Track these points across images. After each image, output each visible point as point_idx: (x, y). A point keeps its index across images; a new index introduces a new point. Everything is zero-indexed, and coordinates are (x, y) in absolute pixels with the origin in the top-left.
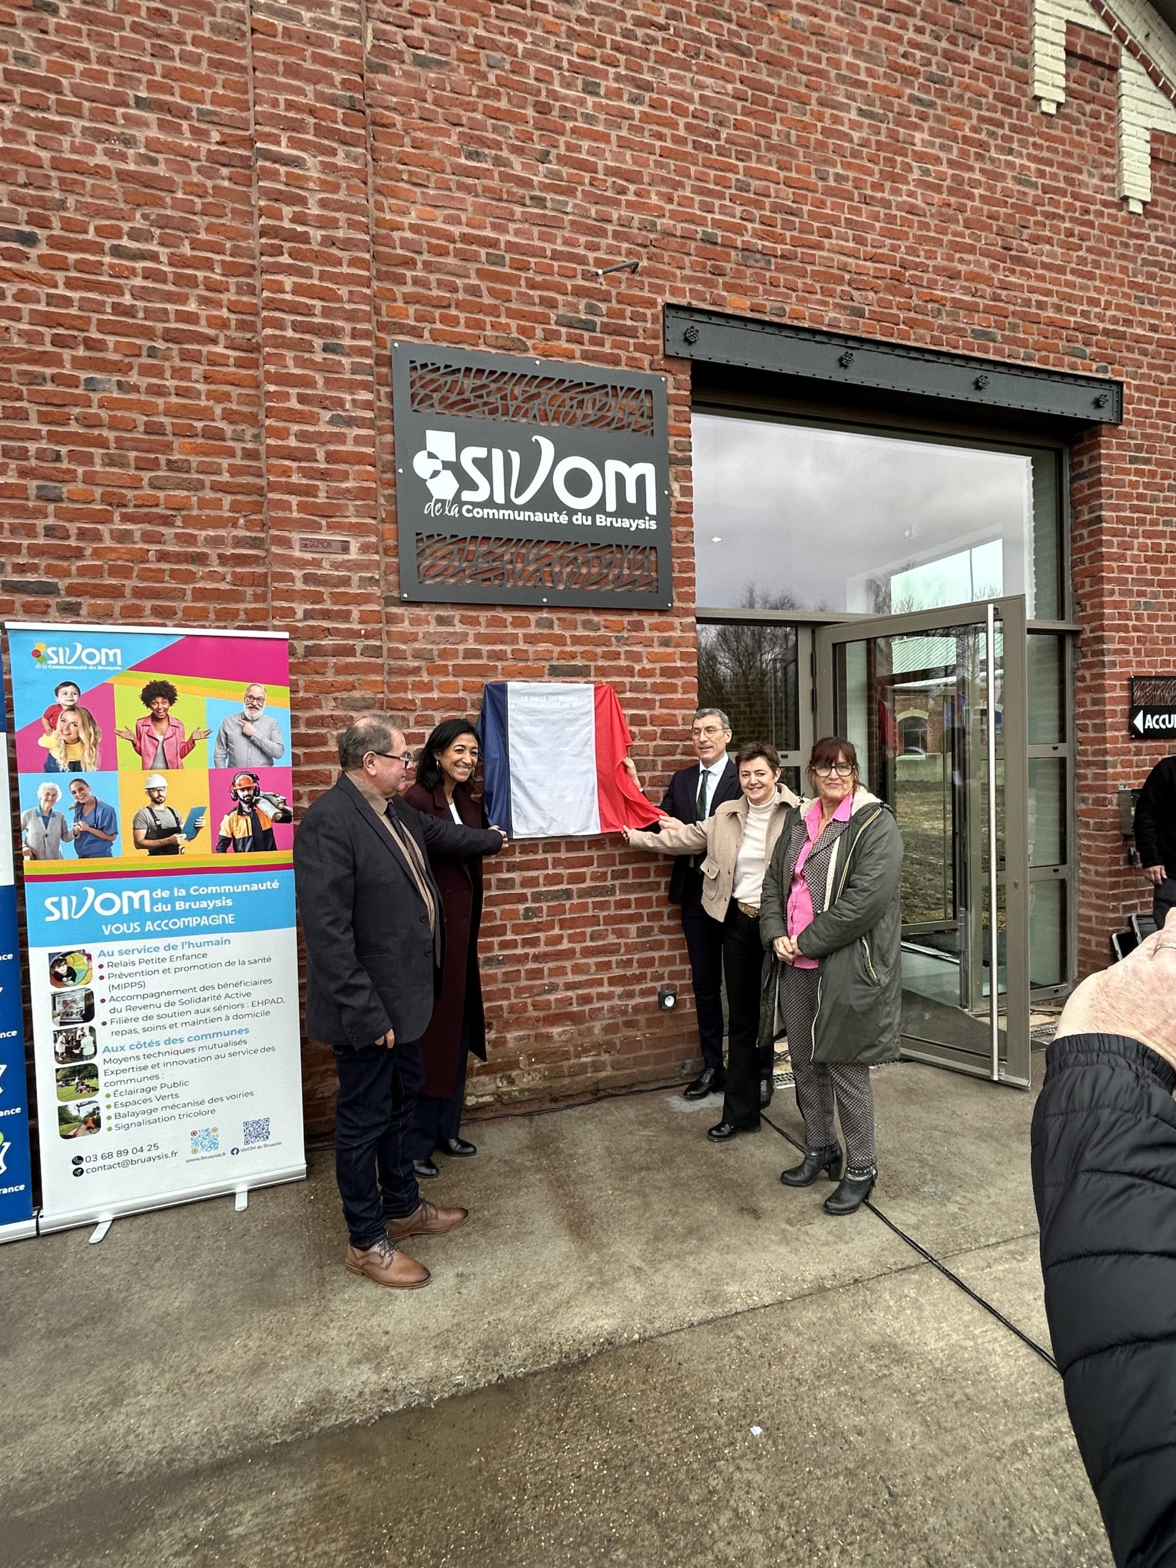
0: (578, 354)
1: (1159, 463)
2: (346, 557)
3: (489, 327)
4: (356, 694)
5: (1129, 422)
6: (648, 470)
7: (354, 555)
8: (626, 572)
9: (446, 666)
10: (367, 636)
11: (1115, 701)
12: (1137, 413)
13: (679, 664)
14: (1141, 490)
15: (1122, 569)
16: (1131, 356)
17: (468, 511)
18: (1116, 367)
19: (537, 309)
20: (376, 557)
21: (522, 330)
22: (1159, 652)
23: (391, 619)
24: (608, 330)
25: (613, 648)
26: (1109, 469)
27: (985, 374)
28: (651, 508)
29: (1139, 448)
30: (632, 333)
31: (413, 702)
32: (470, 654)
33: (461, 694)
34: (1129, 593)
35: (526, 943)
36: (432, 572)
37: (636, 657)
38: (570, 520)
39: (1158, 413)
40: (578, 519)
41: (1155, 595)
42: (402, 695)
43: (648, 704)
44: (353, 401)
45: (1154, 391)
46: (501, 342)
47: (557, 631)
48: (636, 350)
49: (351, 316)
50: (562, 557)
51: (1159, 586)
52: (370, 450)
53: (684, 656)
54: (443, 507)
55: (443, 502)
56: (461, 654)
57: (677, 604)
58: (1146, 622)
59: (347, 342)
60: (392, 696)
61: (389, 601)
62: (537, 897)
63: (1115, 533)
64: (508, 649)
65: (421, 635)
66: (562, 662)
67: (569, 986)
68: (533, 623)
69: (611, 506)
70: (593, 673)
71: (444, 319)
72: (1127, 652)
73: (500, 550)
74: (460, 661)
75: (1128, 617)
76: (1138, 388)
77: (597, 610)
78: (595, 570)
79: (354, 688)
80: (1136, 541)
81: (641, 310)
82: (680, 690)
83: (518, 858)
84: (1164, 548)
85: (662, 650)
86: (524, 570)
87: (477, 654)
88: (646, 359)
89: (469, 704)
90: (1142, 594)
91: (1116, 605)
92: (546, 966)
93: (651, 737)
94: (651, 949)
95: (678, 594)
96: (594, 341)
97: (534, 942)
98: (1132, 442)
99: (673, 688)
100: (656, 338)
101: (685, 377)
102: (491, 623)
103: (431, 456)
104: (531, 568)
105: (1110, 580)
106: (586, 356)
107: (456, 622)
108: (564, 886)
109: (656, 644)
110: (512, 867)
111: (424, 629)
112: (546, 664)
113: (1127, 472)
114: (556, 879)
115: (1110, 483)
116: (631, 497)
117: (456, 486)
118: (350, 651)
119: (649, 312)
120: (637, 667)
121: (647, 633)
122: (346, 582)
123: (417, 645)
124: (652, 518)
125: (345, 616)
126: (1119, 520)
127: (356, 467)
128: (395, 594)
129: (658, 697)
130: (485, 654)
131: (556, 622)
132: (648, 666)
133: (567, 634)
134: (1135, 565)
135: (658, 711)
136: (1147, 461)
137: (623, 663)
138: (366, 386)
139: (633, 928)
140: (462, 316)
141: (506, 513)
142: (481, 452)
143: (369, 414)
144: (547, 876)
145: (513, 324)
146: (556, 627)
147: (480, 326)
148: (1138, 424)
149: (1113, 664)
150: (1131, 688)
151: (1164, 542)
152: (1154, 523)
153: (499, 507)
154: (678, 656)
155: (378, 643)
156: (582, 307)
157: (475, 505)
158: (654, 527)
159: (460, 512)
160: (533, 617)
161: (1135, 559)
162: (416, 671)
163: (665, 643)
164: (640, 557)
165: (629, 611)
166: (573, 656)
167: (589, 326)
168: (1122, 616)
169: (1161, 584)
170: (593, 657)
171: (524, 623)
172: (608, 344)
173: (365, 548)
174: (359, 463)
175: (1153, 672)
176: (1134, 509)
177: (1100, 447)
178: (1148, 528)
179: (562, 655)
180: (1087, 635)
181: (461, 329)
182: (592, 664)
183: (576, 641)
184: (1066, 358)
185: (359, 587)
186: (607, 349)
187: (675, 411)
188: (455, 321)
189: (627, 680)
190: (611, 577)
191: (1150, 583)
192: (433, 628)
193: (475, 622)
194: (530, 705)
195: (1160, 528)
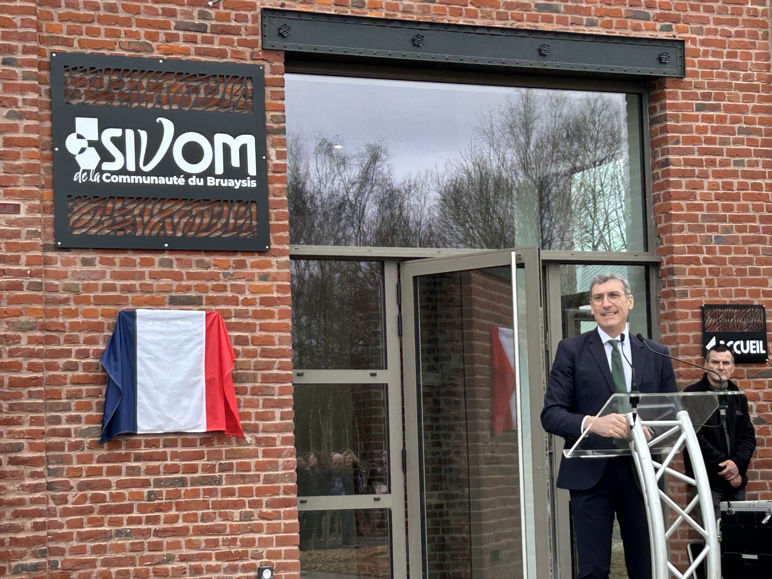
0: (193, 51)
1: (727, 109)
2: (18, 216)
3: (123, 35)
4: (23, 319)
5: (695, 74)
6: (249, 140)
7: (23, 214)
8: (232, 221)
9: (89, 297)
10: (31, 276)
11: (687, 328)
12: (702, 65)
13: (275, 295)
14: (709, 135)
15: (691, 207)
16: (695, 14)
17: (108, 178)
18: (681, 25)
19: (160, 18)
20: (39, 216)
21: (149, 36)
22: (734, 283)
23: (47, 262)
24: (216, 30)
25: (221, 282)
26: (675, 118)
27: (547, 42)
28: (252, 170)
29: (707, 96)
30: (236, 31)
31: (63, 325)
32: (107, 288)
33: (100, 319)
34: (700, 229)
35: (149, 520)
36: (79, 225)
37: (240, 289)
38: (186, 182)
39: (725, 63)
40: (193, 181)
41: (727, 230)
42: (55, 320)
43: (250, 327)
44: (24, 100)
45: (722, 44)
46: (132, 47)
47: (176, 269)
48: (239, 45)
49: (22, 37)
50: (179, 210)
51: (731, 221)
52: (35, 136)
53: (280, 289)
54: (88, 175)
55: (88, 171)
56: (100, 288)
57: (273, 246)
58: (718, 255)
59: (20, 56)
60: (47, 321)
61: (46, 248)
62: (158, 482)
63: (683, 174)
64: (137, 283)
65: (70, 273)
66: (180, 294)
67: (184, 559)
68: (157, 263)
69: (219, 169)
70: (204, 302)
71: (90, 32)
72: (699, 282)
73: (131, 207)
74: (100, 294)
75: (699, 250)
76: (703, 43)
77: (208, 252)
78: (206, 221)
79: (21, 314)
80: (706, 182)
81: (243, 13)
82: (277, 316)
83: (143, 450)
84: (735, 186)
85: (262, 283)
86: (149, 221)
87: (112, 288)
88: (248, 51)
89: (106, 326)
90: (712, 229)
91: (685, 239)
92: (166, 540)
93: (253, 354)
94: (252, 531)
95: (275, 238)
96: (205, 41)
97: (155, 520)
98: (699, 92)
99: (271, 315)
100: (256, 34)
101: (280, 64)
102: (124, 263)
103: (80, 137)
104: (156, 220)
105: (679, 218)
106: (199, 52)
107: (97, 262)
108: (179, 475)
109: (256, 279)
110: (138, 458)
111: (72, 268)
112: (167, 295)
113: (695, 119)
114: (174, 469)
115: (676, 130)
116: (236, 162)
117: (98, 159)
118: (18, 287)
119: (250, 14)
120: (241, 298)
121: (249, 270)
122: (17, 235)
123: (67, 281)
124: (252, 178)
125: (16, 260)
126: (687, 162)
127: (26, 149)
128: (51, 242)
129: (258, 322)
130: (118, 287)
131: (175, 262)
132: (250, 297)
133: (184, 271)
134: (705, 203)
135: (258, 333)
136: (716, 108)
137: (229, 294)
138: (33, 89)
139: (236, 513)
140: (103, 28)
141: (137, 178)
142: (117, 132)
143: (35, 109)
144: (166, 466)
145: (142, 31)
146: (175, 265)
147: (116, 34)
148: (704, 75)
149: (684, 294)
150: (703, 316)
151: (735, 181)
152: (723, 163)
153: (130, 174)
154: (275, 288)
155: (39, 280)
156: (195, 14)
157: (113, 173)
158: (255, 185)
159: (101, 178)
160: (157, 258)
161: (704, 197)
162: (66, 301)
163: (264, 277)
164: (243, 209)
165: (234, 252)
166: (188, 288)
167: (202, 29)
168: (691, 250)
169: (733, 219)
170: (205, 289)
171: (149, 263)
172: (216, 41)
173: (31, 210)
174: (28, 146)
175: (727, 301)
176: (703, 152)
177: (665, 98)
178: (718, 168)
179: (180, 288)
180: (664, 267)
181: (102, 38)
182: (204, 295)
183: (191, 276)
184: (629, 21)
185: (27, 238)
186: (216, 46)
187: (272, 92)
188: (97, 32)
189: (232, 308)
190: (219, 226)
191: (723, 219)
192: (79, 268)
193: (111, 263)
194: (155, 328)
195: (732, 168)
